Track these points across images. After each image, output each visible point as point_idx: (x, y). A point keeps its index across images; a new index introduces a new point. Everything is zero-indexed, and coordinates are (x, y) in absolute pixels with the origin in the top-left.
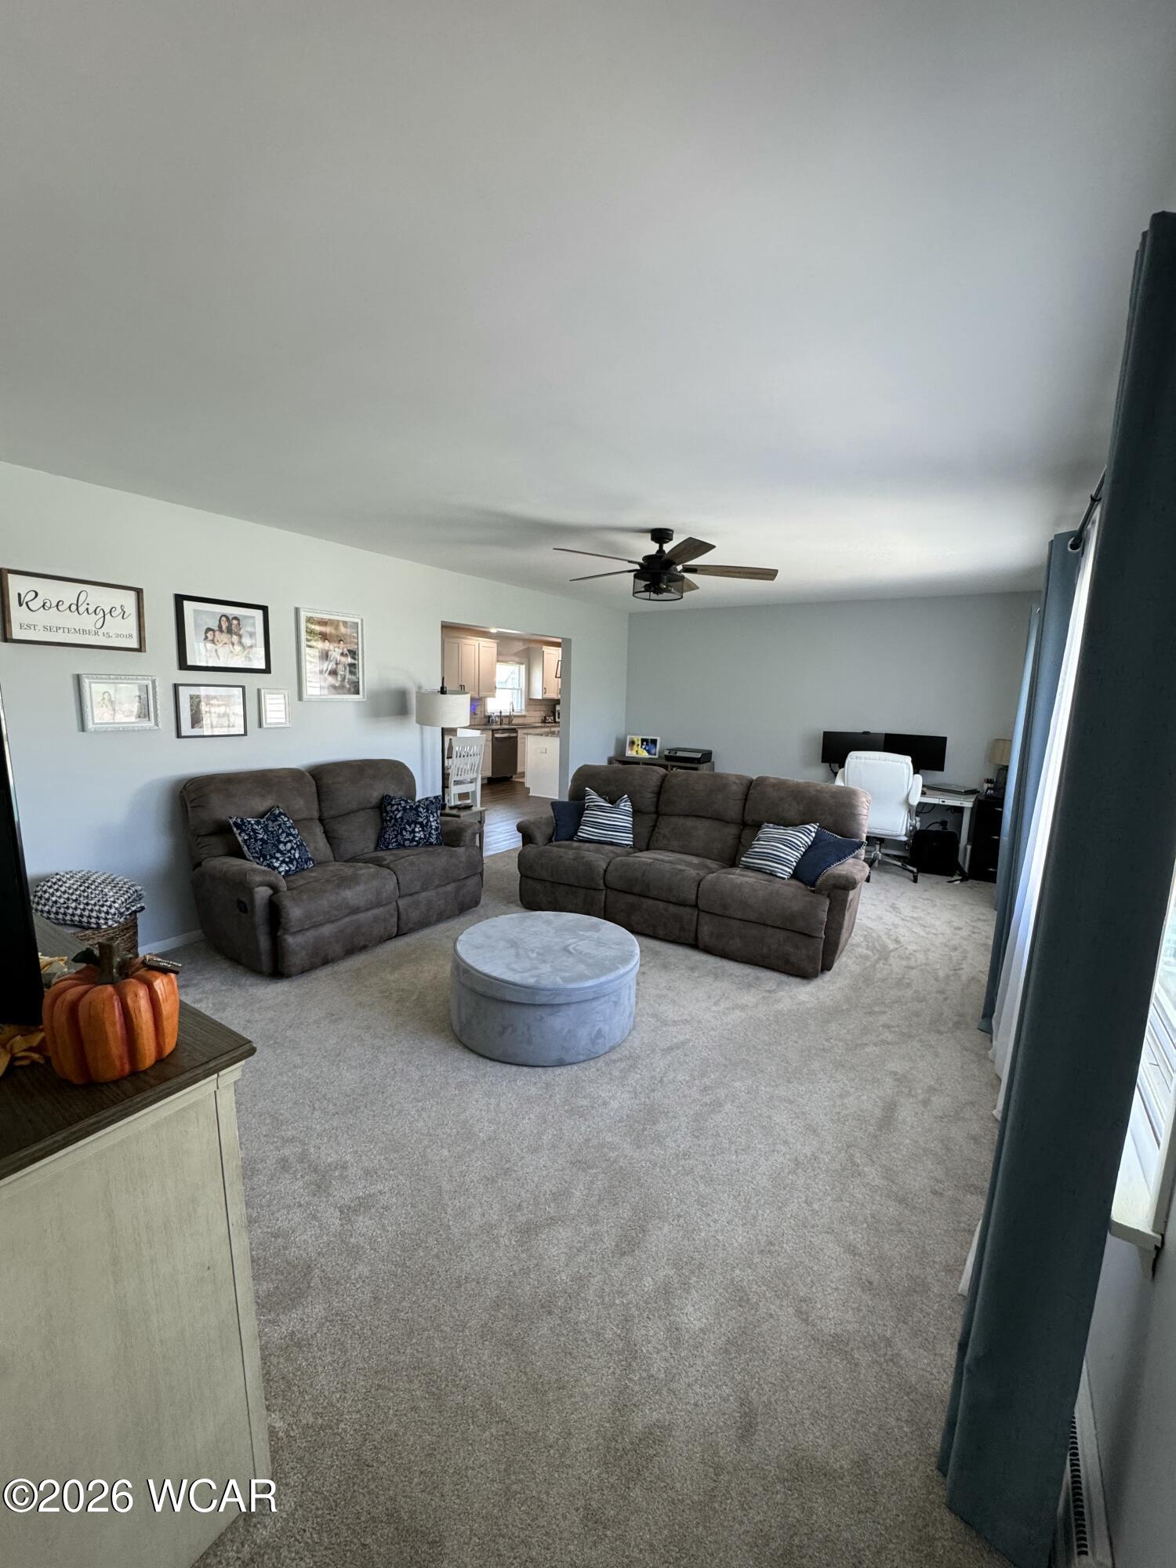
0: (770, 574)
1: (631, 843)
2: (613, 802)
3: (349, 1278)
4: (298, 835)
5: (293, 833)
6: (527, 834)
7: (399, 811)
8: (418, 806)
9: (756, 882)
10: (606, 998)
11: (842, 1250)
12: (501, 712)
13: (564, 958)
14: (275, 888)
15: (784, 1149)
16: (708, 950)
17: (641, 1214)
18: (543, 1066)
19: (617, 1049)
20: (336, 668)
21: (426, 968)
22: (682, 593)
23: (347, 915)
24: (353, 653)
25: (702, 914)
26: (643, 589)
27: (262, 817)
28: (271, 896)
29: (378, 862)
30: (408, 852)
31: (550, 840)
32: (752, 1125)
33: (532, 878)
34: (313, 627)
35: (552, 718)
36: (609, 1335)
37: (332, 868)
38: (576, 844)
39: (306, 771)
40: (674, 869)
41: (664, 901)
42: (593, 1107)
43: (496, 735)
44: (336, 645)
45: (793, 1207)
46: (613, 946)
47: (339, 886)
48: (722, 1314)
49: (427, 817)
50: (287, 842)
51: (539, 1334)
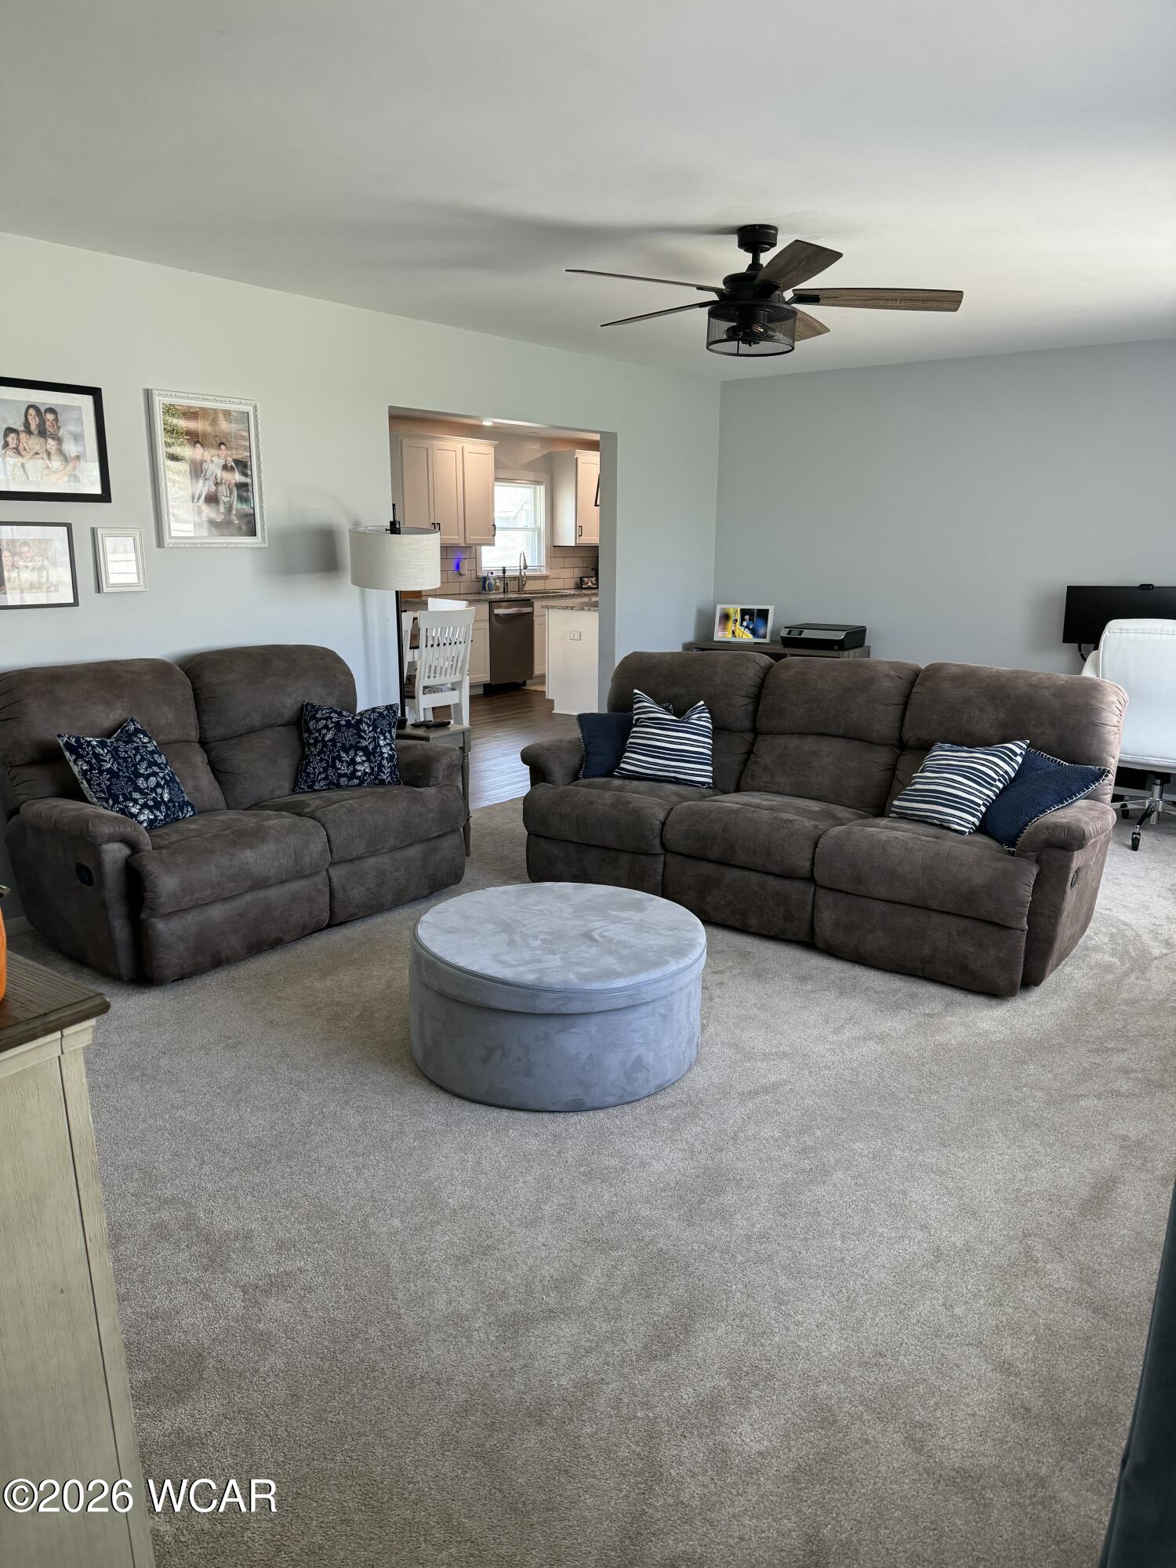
0: (949, 300)
1: (710, 781)
2: (680, 712)
3: (257, 1371)
4: (166, 765)
5: (159, 761)
6: (537, 765)
7: (329, 729)
8: (360, 721)
9: (911, 839)
10: (649, 1008)
11: (990, 1367)
12: (504, 571)
13: (584, 948)
14: (133, 846)
15: (920, 1235)
16: (832, 951)
17: (686, 1310)
18: (550, 1112)
19: (669, 1090)
20: (216, 490)
21: (375, 973)
22: (794, 341)
23: (251, 889)
24: (243, 466)
25: (821, 892)
26: (724, 337)
27: (109, 737)
28: (129, 857)
29: (297, 810)
30: (344, 794)
31: (576, 777)
32: (873, 1202)
33: (545, 838)
34: (175, 421)
35: (593, 579)
36: (623, 1452)
37: (222, 817)
38: (616, 782)
39: (176, 663)
40: (775, 818)
41: (759, 871)
42: (623, 1170)
43: (497, 611)
44: (214, 452)
45: (924, 1308)
46: (663, 932)
47: (234, 843)
48: (793, 1436)
49: (375, 739)
50: (149, 775)
51: (524, 1447)
